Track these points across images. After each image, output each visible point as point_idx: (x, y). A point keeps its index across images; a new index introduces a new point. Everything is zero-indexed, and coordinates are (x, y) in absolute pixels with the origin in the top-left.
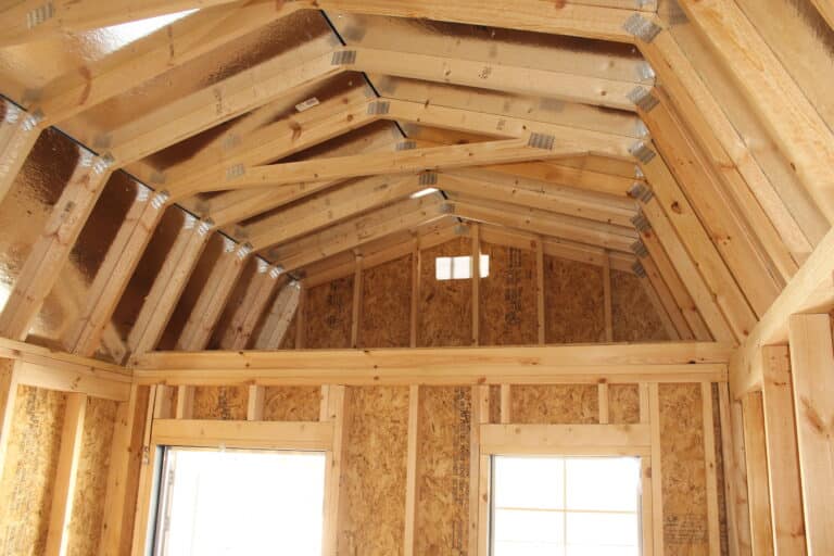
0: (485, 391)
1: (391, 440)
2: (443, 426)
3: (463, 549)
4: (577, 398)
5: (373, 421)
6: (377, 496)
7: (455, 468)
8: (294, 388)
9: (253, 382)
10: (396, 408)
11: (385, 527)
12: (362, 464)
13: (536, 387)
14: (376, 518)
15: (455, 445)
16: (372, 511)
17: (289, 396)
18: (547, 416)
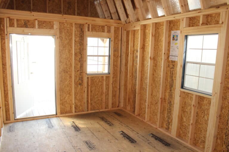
0: (87, 25)
1: (67, 33)
2: (77, 31)
3: (81, 53)
4: (100, 28)
5: (63, 29)
6: (65, 45)
7: (80, 39)
8: (44, 21)
9: (36, 20)
10: (68, 27)
11: (66, 50)
12: (61, 38)
13: (94, 25)
14: (65, 49)
15: (80, 35)
16: (64, 47)
17: (43, 23)
18: (96, 30)
